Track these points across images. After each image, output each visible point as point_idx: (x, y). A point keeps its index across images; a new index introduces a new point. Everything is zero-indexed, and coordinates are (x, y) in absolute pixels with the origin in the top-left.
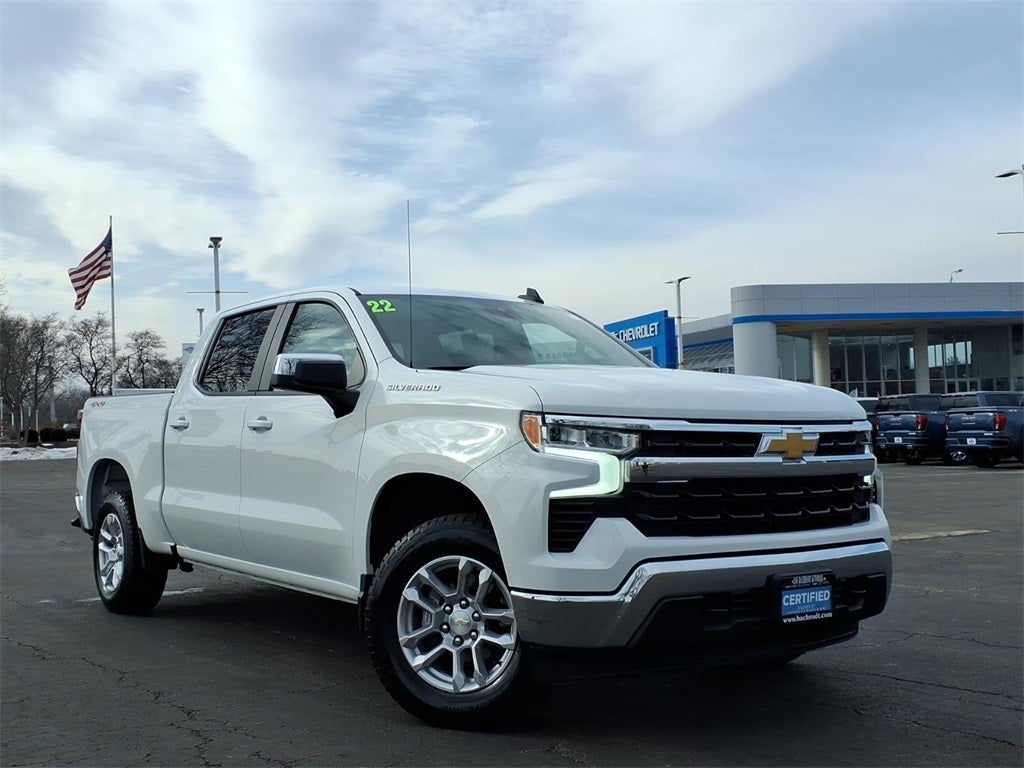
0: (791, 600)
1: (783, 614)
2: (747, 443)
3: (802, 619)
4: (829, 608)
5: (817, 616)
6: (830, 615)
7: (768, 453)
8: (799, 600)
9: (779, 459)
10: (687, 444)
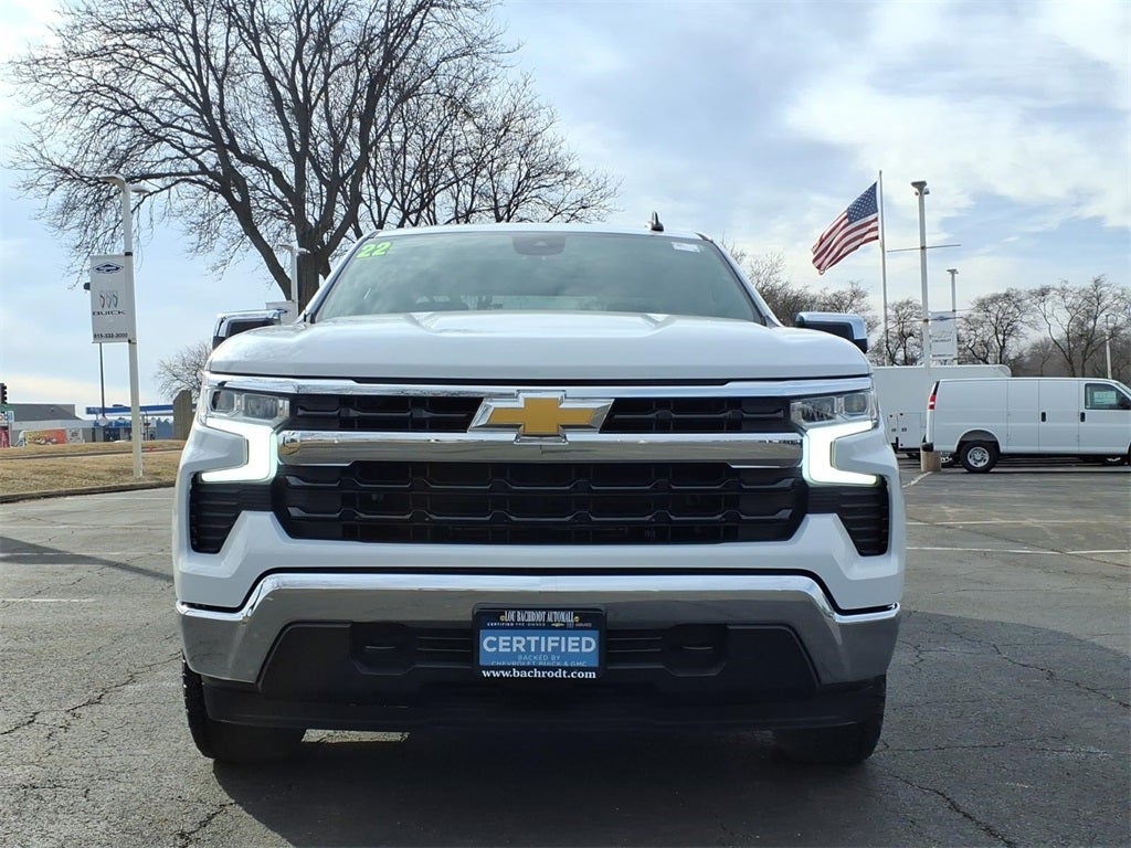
0: (501, 644)
1: (482, 663)
2: (457, 412)
3: (524, 674)
4: (595, 664)
5: (559, 674)
6: (592, 675)
7: (489, 427)
8: (521, 646)
9: (510, 436)
10: (353, 413)
